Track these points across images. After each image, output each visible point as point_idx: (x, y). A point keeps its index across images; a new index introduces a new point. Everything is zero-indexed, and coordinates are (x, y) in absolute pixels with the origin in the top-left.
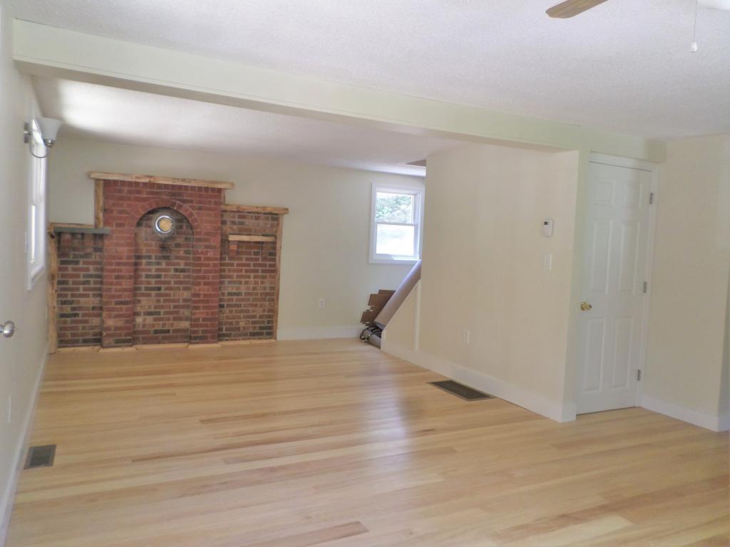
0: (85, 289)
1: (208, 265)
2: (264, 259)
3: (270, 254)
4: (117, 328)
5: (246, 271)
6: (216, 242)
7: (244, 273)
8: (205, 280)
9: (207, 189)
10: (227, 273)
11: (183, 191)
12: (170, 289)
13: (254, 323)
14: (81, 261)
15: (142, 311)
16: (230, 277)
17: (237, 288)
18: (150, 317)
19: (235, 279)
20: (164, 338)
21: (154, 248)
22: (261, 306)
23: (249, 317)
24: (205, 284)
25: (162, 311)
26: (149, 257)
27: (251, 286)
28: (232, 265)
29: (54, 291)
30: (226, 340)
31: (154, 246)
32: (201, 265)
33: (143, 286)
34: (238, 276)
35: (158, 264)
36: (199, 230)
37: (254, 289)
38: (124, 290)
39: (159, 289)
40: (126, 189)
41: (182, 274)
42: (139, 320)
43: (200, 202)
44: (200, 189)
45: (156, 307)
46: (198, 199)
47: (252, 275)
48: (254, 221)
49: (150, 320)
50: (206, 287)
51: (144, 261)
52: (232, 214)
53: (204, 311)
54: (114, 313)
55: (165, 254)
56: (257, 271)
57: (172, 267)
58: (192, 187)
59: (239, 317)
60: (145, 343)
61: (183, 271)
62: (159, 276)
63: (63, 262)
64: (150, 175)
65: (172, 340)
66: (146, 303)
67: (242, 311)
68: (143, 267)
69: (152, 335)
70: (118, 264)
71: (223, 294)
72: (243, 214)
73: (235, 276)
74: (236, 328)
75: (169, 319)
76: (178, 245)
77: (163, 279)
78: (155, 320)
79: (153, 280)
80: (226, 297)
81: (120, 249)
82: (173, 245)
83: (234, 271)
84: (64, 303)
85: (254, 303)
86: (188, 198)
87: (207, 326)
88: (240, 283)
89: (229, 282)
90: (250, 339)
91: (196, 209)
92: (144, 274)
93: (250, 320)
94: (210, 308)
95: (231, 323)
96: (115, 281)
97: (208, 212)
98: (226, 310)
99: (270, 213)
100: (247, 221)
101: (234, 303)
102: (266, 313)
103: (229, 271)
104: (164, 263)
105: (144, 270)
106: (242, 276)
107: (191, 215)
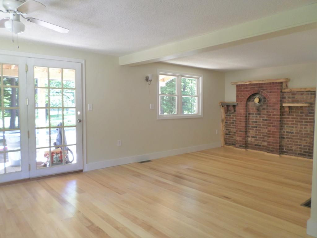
0: (232, 125)
1: (274, 118)
2: (306, 115)
3: (310, 113)
4: (240, 141)
5: (296, 121)
6: (278, 107)
7: (294, 122)
8: (273, 125)
9: (273, 83)
10: (286, 122)
11: (263, 86)
12: (261, 127)
13: (300, 148)
14: (231, 115)
15: (250, 136)
16: (287, 124)
17: (291, 130)
18: (254, 139)
19: (290, 125)
20: (258, 148)
21: (255, 110)
22: (305, 140)
23: (297, 145)
24: (273, 126)
25: (258, 136)
26: (253, 114)
27: (299, 129)
28: (288, 118)
29: (223, 125)
30: (286, 154)
31: (255, 109)
32: (271, 118)
33: (251, 126)
34: (292, 124)
35: (256, 117)
36: (270, 102)
37: (300, 131)
38: (242, 126)
39: (256, 127)
40: (243, 87)
41: (265, 121)
42: (249, 139)
43: (270, 89)
44: (270, 83)
45: (255, 135)
46: (269, 88)
47: (299, 123)
48: (300, 96)
49: (253, 140)
50: (273, 128)
51: (251, 116)
52: (288, 94)
53: (273, 139)
54: (239, 135)
55: (258, 113)
56: (302, 122)
57: (262, 118)
58: (267, 83)
59: (292, 144)
60: (252, 149)
61: (266, 120)
62: (256, 122)
63: (227, 115)
64: (250, 80)
65: (261, 149)
66: (252, 133)
67: (294, 142)
68: (251, 118)
69: (254, 146)
70: (241, 116)
71: (284, 132)
72: (294, 93)
73: (290, 124)
74: (291, 149)
75: (260, 141)
76: (264, 109)
77: (258, 123)
78: (255, 140)
79: (254, 123)
80: (286, 134)
81: (241, 111)
82: (262, 109)
83: (290, 121)
84: (227, 130)
85: (301, 138)
86: (265, 88)
87: (273, 145)
88: (293, 127)
89: (287, 127)
90: (298, 156)
91: (269, 93)
92: (251, 121)
93: (299, 147)
94: (276, 137)
95: (288, 147)
96: (239, 123)
97: (274, 93)
98: (286, 140)
99: (309, 91)
100: (296, 97)
101: (290, 137)
102: (308, 145)
103: (287, 121)
104: (258, 116)
105: (251, 119)
106: (293, 124)
107: (267, 95)
